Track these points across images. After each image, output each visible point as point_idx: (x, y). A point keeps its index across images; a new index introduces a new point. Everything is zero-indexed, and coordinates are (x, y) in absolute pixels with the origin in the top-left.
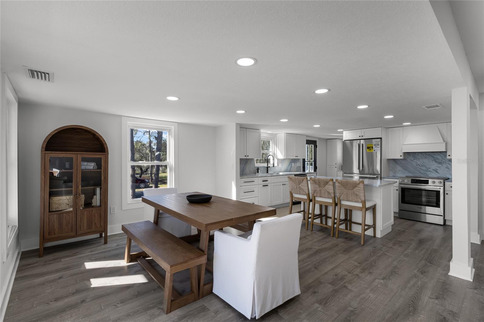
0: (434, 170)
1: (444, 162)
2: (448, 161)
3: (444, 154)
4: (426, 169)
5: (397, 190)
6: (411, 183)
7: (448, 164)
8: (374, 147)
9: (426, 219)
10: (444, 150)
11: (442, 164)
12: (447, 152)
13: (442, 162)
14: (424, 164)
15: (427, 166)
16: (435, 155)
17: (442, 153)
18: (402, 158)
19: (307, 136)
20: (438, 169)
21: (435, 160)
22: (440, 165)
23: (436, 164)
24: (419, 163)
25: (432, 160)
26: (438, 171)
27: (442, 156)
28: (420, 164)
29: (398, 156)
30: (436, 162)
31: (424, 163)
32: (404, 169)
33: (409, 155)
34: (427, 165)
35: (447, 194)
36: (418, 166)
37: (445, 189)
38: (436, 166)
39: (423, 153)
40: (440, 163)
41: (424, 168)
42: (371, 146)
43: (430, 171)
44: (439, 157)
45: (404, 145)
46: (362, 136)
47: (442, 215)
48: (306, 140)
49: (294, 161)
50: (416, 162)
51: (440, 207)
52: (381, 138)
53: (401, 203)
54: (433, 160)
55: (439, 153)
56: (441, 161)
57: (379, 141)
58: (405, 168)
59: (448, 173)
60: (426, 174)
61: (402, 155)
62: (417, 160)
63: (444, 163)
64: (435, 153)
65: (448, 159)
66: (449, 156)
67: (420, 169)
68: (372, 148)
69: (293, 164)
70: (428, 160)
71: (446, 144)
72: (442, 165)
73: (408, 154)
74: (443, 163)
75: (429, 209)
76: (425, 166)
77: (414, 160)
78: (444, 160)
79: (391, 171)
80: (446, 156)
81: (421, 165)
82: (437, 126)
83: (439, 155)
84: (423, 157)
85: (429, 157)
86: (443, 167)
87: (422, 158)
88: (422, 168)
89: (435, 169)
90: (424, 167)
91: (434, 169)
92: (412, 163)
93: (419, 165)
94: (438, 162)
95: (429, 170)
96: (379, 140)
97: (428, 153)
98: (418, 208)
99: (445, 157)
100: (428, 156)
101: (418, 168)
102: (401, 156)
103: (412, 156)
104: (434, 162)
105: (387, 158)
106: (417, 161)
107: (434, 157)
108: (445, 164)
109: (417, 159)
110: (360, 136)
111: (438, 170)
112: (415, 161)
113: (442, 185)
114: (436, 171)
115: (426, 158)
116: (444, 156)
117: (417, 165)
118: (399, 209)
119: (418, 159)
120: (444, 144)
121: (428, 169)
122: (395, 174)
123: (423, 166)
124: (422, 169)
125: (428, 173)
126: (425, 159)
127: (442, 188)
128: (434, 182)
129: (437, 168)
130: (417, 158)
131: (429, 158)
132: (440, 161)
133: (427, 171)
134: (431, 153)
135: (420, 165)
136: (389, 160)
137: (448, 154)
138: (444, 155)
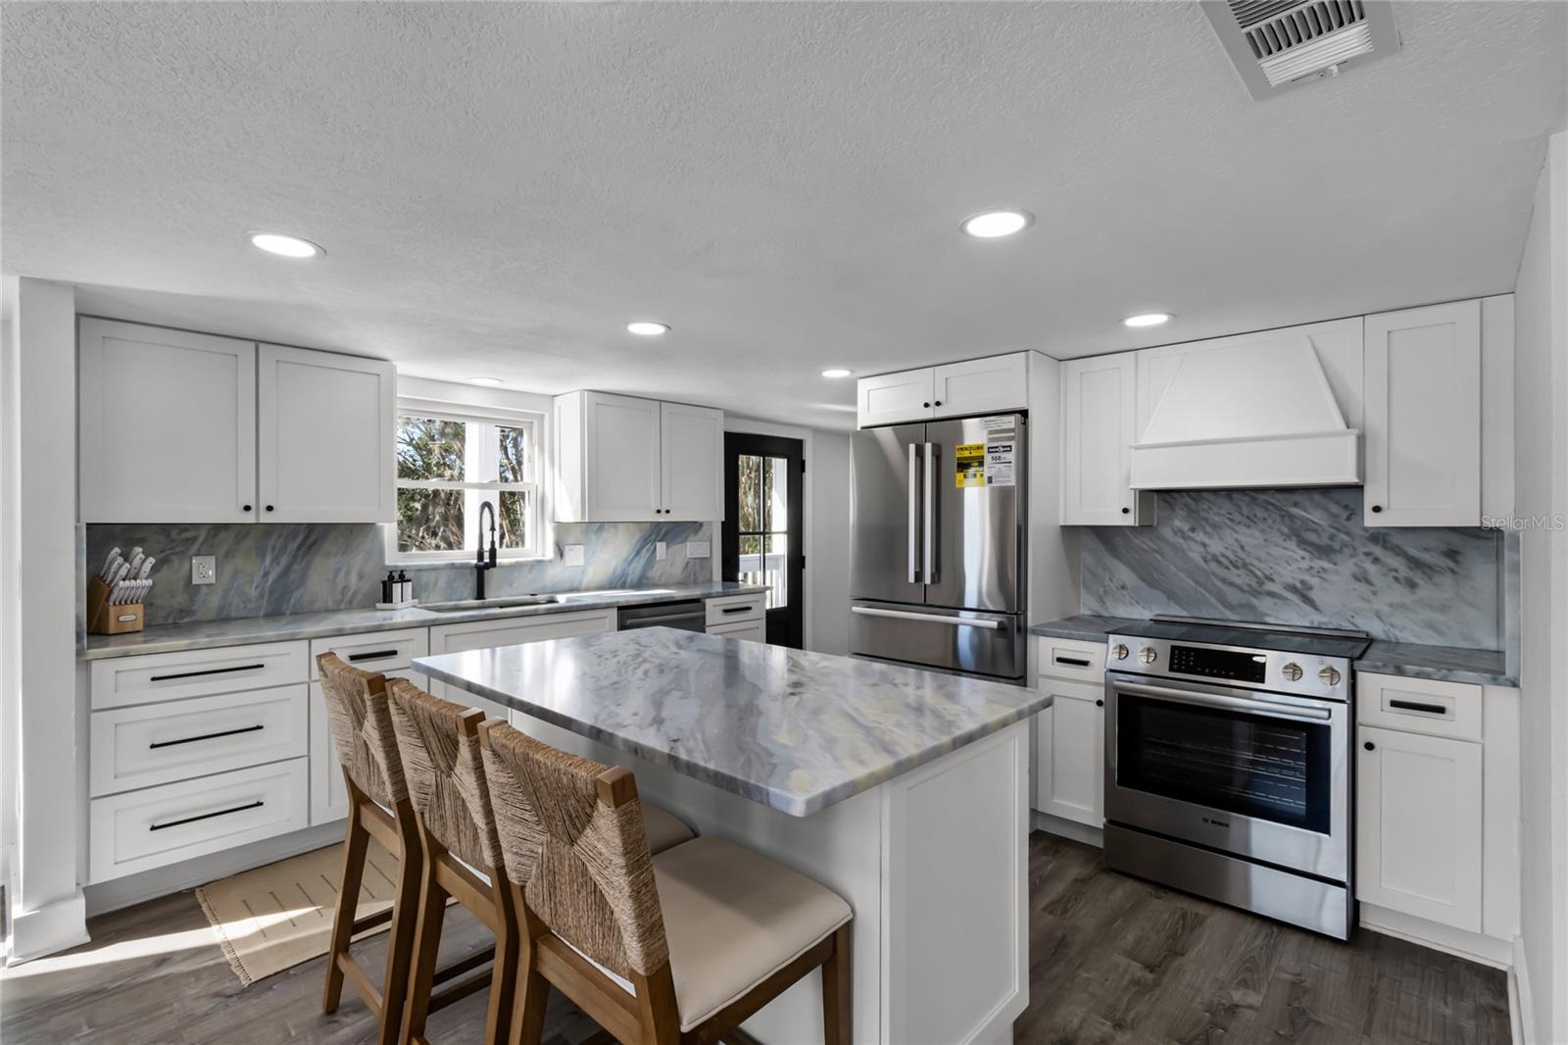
0: (1293, 589)
1: (1345, 545)
2: (1367, 538)
3: (1347, 498)
4: (1254, 583)
5: (1099, 703)
6: (1171, 669)
7: (1367, 554)
8: (988, 459)
9: (1247, 894)
10: (1350, 477)
11: (1337, 557)
12: (1367, 489)
13: (1336, 546)
14: (1242, 555)
15: (1256, 562)
16: (1296, 505)
17: (1336, 495)
18: (1130, 520)
19: (729, 414)
20: (1314, 581)
21: (1299, 534)
22: (1326, 564)
23: (1303, 558)
24: (1216, 547)
25: (1282, 533)
26: (1312, 594)
27: (1334, 508)
28: (1223, 555)
29: (1112, 509)
30: (1303, 543)
31: (1242, 547)
32: (1143, 579)
33: (1171, 507)
34: (1259, 559)
35: (1369, 746)
36: (1213, 566)
37: (1360, 718)
38: (1304, 565)
39: (1235, 496)
40: (1324, 551)
41: (1240, 578)
42: (974, 454)
43: (1271, 594)
44: (1317, 517)
45: (1136, 448)
46: (938, 404)
47: (1343, 877)
48: (725, 433)
49: (666, 533)
50: (1204, 545)
51: (1327, 831)
52: (1024, 413)
53: (1119, 783)
54: (1286, 530)
55: (1317, 497)
56: (1329, 542)
57: (1012, 426)
58: (1151, 577)
59: (1364, 605)
60: (1252, 608)
61: (1131, 506)
62: (1206, 533)
63: (1347, 551)
64: (1297, 497)
65: (1366, 529)
66: (1377, 509)
67: (1224, 580)
68: (981, 464)
69: (661, 547)
70: (1263, 531)
71: (1361, 440)
72: (1335, 564)
73: (1165, 501)
74: (1340, 551)
75: (1267, 837)
76: (1245, 566)
77: (1193, 530)
78: (1348, 534)
79: (1083, 591)
80: (1355, 511)
81: (1231, 562)
82: (1309, 337)
83: (1318, 506)
84: (1237, 517)
85: (1266, 515)
86: (1337, 572)
87: (1232, 520)
88: (1234, 576)
89: (1299, 585)
90: (1241, 572)
91: (1291, 581)
92: (1185, 547)
93: (1219, 562)
94: (1312, 544)
95: (1269, 586)
96: (1010, 422)
97: (1262, 497)
98: (1206, 820)
99: (1348, 519)
100: (1260, 513)
101: (1214, 574)
102: (1125, 511)
103: (1183, 513)
104: (1292, 544)
105: (1062, 524)
106: (1207, 541)
107: (1292, 517)
108: (1352, 556)
109: (1208, 529)
110: (926, 405)
111: (1311, 588)
112: (1200, 536)
113: (1341, 690)
114: (1303, 593)
115: (1251, 521)
116: (1344, 514)
117: (1206, 561)
118: (1105, 816)
119: (1216, 527)
120: (1350, 442)
121: (1261, 583)
122: (1102, 602)
123: (1237, 568)
124: (1231, 584)
125: (1264, 605)
126: (1249, 527)
127: (1340, 712)
128: (1294, 671)
129: (1307, 578)
130: (1206, 519)
131: (1270, 521)
132: (1325, 541)
133: (1256, 593)
134: (1278, 496)
135: (1222, 559)
136: (1071, 532)
137: (1369, 500)
138: (1346, 507)
